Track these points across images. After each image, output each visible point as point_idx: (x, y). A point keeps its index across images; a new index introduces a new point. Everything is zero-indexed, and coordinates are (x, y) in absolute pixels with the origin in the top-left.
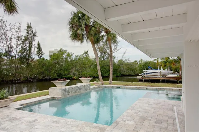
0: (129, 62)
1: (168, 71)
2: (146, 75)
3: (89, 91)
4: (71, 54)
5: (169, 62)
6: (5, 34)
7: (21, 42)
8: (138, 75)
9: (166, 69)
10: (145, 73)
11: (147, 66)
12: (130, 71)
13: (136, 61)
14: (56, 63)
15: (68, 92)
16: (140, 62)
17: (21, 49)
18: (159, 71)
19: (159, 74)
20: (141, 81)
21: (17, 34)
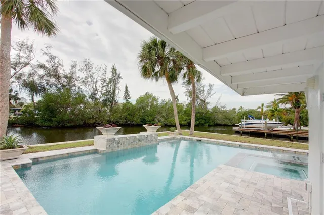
0: (225, 109)
1: (277, 122)
2: (244, 126)
3: (155, 143)
4: (157, 98)
5: (279, 111)
6: (91, 76)
7: (105, 84)
8: (234, 125)
9: (274, 120)
10: (243, 123)
11: (248, 114)
12: (226, 120)
13: (234, 109)
14: (140, 108)
15: (119, 143)
16: (240, 110)
17: (105, 92)
18: (264, 121)
19: (263, 125)
20: (237, 132)
21: (103, 76)
